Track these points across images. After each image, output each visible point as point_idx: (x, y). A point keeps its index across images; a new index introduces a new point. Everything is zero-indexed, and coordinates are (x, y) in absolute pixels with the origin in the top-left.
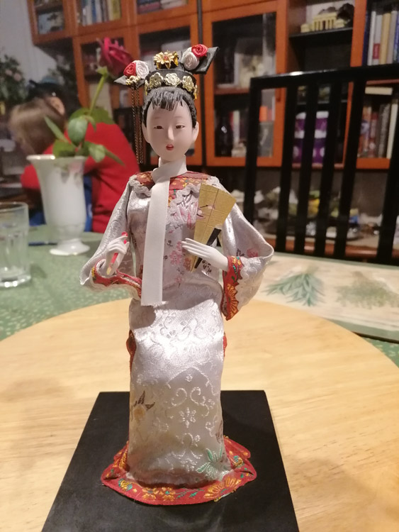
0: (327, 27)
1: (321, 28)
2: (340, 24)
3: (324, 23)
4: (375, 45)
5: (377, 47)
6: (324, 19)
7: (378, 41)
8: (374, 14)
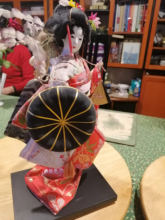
0: (100, 9)
1: (98, 9)
2: (105, 8)
3: (99, 6)
4: (118, 18)
5: (118, 19)
6: (99, 5)
7: (119, 17)
8: (118, 5)
